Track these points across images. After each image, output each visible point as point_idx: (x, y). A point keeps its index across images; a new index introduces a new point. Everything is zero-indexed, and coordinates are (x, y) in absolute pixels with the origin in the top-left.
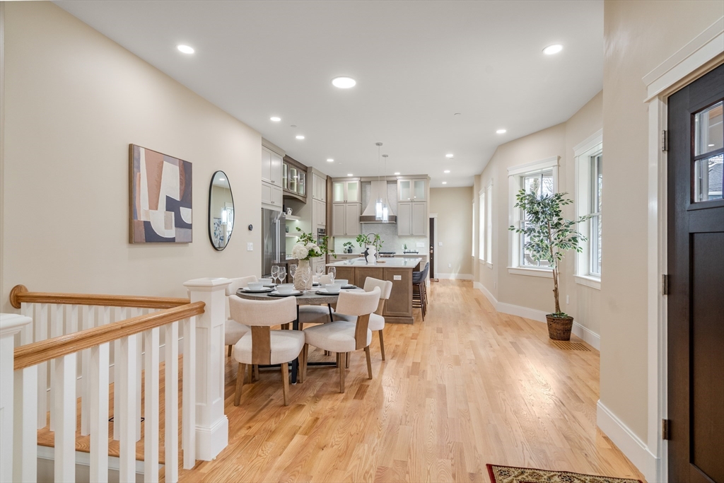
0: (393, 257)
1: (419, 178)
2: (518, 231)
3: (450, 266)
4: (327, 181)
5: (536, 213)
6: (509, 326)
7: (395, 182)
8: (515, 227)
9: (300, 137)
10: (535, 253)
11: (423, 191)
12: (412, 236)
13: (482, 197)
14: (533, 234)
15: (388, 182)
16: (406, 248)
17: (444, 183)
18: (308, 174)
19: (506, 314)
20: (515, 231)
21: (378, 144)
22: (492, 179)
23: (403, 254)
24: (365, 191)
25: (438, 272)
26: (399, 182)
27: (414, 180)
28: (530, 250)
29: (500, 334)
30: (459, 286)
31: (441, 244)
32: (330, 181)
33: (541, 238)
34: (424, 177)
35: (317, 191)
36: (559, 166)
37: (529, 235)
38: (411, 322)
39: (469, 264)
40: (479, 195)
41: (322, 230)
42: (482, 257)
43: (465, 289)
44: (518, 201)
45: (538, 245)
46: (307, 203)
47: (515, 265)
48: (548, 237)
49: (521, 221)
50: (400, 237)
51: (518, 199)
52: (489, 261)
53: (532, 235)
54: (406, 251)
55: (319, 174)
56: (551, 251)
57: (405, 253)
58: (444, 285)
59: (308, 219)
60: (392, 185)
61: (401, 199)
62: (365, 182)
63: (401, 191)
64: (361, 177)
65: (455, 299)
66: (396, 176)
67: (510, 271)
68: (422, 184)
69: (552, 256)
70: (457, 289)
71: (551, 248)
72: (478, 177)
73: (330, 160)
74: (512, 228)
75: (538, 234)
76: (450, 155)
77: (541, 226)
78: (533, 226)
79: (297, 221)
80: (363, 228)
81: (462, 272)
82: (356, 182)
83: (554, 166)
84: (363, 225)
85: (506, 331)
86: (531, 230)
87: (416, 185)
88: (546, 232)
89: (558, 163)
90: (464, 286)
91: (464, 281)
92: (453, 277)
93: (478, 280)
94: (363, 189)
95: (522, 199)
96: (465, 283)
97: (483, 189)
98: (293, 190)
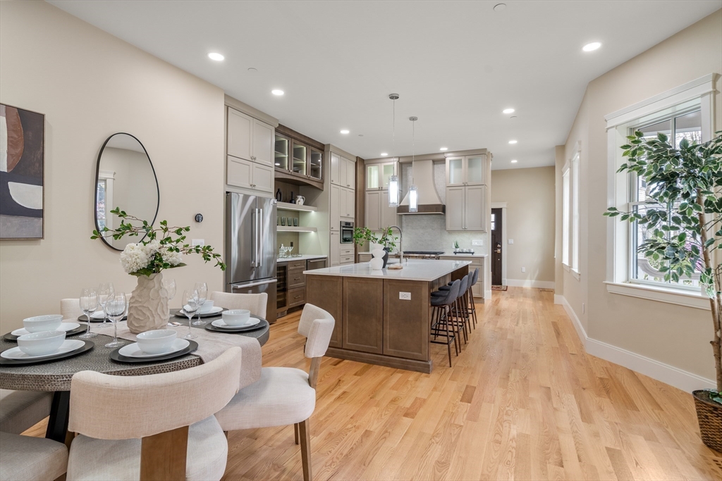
0: (438, 258)
1: (474, 155)
2: (624, 218)
3: (524, 270)
4: (356, 163)
5: (670, 178)
6: (608, 392)
7: (443, 161)
8: (619, 210)
9: (278, 93)
10: (667, 264)
11: (481, 172)
12: (465, 231)
13: (567, 174)
14: (660, 224)
15: (434, 162)
16: (457, 247)
17: (514, 161)
18: (326, 153)
19: (603, 361)
20: (619, 217)
21: (392, 97)
22: (580, 142)
23: (454, 255)
24: (406, 175)
25: (507, 278)
26: (448, 160)
27: (468, 157)
28: (656, 257)
29: (586, 417)
30: (534, 298)
31: (511, 241)
32: (361, 164)
33: (682, 230)
34: (482, 153)
35: (339, 175)
36: (715, 92)
37: (650, 226)
38: (425, 369)
39: (549, 268)
40: (562, 173)
41: (348, 224)
42: (566, 261)
43: (540, 304)
44: (625, 160)
45: (674, 246)
46: (324, 190)
47: (619, 277)
48: (699, 228)
49: (632, 204)
50: (451, 232)
51: (625, 154)
52: (576, 269)
53: (658, 226)
54: (458, 250)
55: (342, 154)
56: (706, 260)
57: (455, 253)
58: (512, 297)
59: (325, 209)
60: (439, 165)
61: (452, 183)
62: (405, 164)
63: (452, 173)
64: (399, 158)
65: (521, 322)
66: (444, 153)
67: (610, 289)
68: (479, 162)
69: (709, 271)
70: (529, 305)
71: (705, 254)
72: (561, 149)
73: (345, 132)
74: (613, 212)
75: (673, 224)
76: (509, 111)
77: (683, 206)
78: (660, 207)
79: (313, 212)
80: (403, 221)
81: (541, 278)
82: (394, 163)
83: (703, 95)
84: (404, 217)
85: (601, 409)
86: (654, 216)
87: (471, 163)
88: (694, 219)
89: (714, 86)
90: (541, 298)
91: (543, 290)
92: (528, 284)
93: (561, 293)
94: (404, 173)
95: (634, 153)
96: (544, 295)
97: (567, 163)
98: (302, 172)
